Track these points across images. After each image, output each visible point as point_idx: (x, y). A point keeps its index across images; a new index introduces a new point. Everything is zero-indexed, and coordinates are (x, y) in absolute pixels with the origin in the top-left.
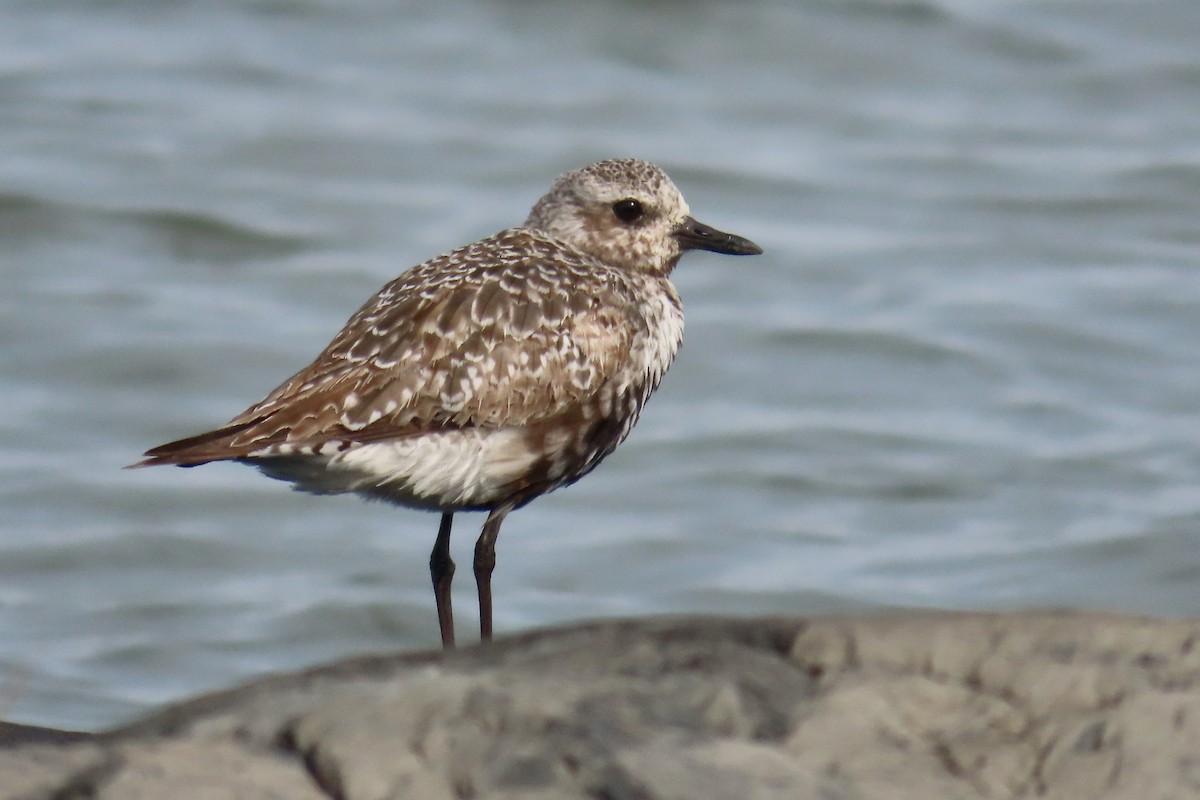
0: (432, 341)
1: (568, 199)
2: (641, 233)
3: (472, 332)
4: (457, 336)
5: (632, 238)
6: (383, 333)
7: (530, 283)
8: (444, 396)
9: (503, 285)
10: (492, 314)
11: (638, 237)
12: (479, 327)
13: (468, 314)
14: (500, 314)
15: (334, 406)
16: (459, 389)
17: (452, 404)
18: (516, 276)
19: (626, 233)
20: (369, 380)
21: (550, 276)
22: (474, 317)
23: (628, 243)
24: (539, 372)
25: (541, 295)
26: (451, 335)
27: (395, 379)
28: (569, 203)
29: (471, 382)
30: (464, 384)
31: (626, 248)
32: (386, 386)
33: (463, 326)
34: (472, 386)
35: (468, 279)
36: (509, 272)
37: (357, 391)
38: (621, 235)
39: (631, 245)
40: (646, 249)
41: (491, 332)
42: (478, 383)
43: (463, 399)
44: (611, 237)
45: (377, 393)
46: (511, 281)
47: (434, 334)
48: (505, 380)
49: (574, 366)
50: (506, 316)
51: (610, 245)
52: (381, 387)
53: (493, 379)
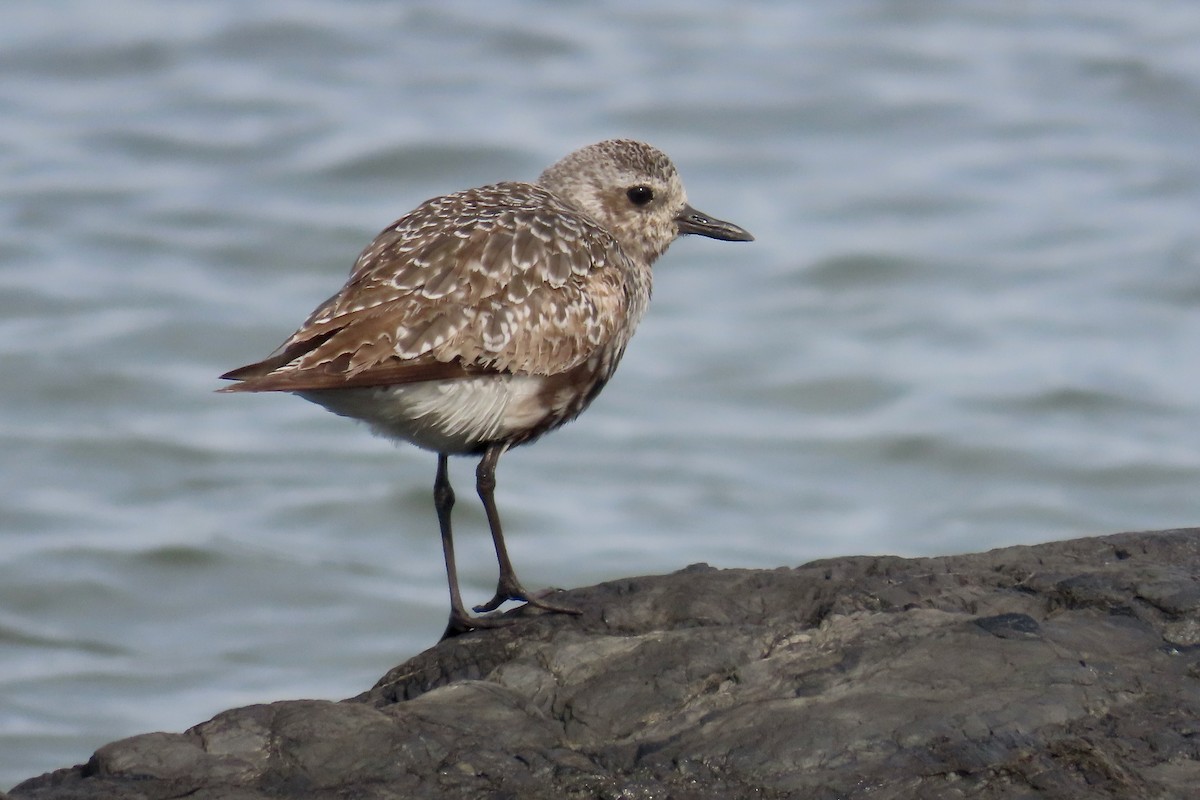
0: (477, 278)
1: (589, 179)
2: (651, 217)
3: (514, 274)
4: (500, 276)
5: (644, 222)
6: (426, 265)
7: (557, 231)
8: (486, 336)
9: (533, 231)
10: (529, 258)
11: (649, 221)
12: (518, 269)
13: (510, 258)
14: (536, 260)
15: (388, 336)
16: (499, 332)
17: (494, 344)
18: (544, 223)
19: (638, 216)
20: (417, 310)
21: (571, 224)
22: (515, 260)
23: (639, 226)
24: (565, 323)
25: (569, 244)
26: (495, 275)
27: (442, 315)
28: (589, 183)
29: (509, 325)
30: (504, 327)
31: (638, 231)
32: (434, 320)
33: (506, 268)
34: (509, 331)
35: (500, 223)
36: (537, 219)
37: (407, 320)
38: (635, 217)
39: (642, 228)
40: (654, 233)
41: (531, 276)
42: (514, 328)
43: (503, 341)
44: (626, 220)
45: (427, 325)
46: (542, 229)
47: (478, 271)
48: (537, 327)
49: (589, 322)
50: (542, 261)
51: (624, 226)
52: (430, 320)
53: (528, 325)
